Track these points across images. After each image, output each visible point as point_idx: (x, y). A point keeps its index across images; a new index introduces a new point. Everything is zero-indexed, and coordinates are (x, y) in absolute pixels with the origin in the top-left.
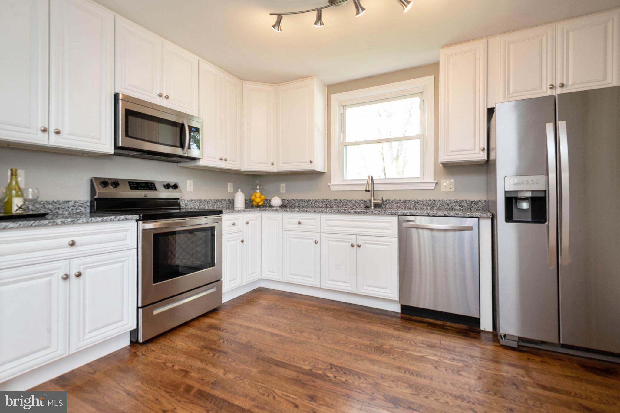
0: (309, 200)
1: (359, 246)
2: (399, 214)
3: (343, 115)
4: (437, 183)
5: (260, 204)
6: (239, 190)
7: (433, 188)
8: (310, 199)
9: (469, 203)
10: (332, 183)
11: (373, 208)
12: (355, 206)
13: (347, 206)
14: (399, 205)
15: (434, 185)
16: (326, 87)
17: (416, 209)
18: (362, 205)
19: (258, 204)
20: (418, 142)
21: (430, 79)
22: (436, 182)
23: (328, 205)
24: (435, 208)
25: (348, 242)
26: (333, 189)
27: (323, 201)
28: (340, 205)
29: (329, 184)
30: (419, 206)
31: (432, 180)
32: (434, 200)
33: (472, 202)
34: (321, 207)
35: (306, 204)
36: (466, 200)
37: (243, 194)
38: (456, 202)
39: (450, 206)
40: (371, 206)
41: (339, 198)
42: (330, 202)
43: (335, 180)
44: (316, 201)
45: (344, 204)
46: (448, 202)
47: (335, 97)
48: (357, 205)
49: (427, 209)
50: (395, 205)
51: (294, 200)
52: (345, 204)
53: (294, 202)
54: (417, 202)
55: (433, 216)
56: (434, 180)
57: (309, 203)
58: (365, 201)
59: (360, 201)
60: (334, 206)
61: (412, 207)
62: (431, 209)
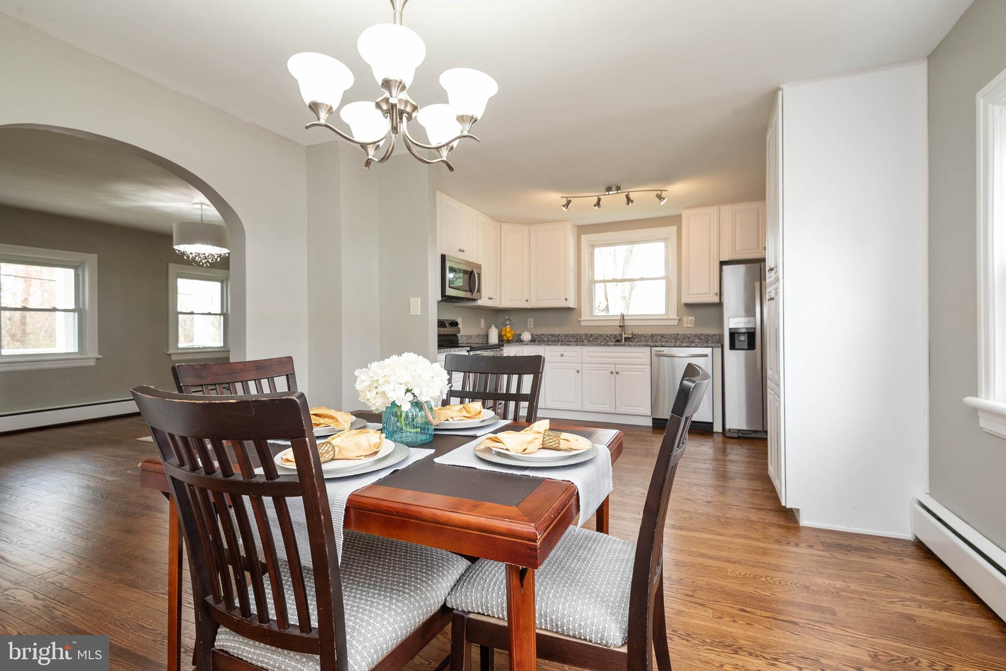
0: (559, 335)
1: (617, 373)
2: (652, 345)
3: (592, 255)
4: (679, 320)
5: (510, 339)
6: (493, 326)
7: (676, 324)
8: (560, 333)
9: (707, 337)
10: (582, 319)
11: (623, 341)
12: (606, 340)
13: (598, 340)
14: (647, 338)
15: (677, 321)
16: (576, 228)
17: (662, 342)
18: (612, 339)
19: (508, 339)
20: (663, 282)
21: (673, 229)
22: (679, 318)
23: (579, 340)
24: (678, 341)
25: (608, 370)
26: (583, 324)
27: (573, 336)
28: (591, 340)
29: (580, 319)
30: (664, 340)
31: (675, 317)
32: (678, 334)
33: (709, 335)
34: (572, 341)
35: (556, 338)
36: (704, 334)
37: (496, 329)
38: (696, 335)
39: (691, 339)
40: (622, 339)
41: (590, 332)
42: (581, 336)
43: (585, 316)
44: (567, 336)
45: (594, 339)
46: (689, 336)
47: (584, 237)
48: (607, 339)
49: (671, 342)
50: (643, 339)
51: (543, 335)
52: (596, 338)
53: (542, 336)
54: (663, 336)
55: (679, 347)
56: (677, 317)
57: (559, 337)
58: (615, 335)
59: (611, 335)
60: (585, 341)
61: (658, 340)
62: (674, 342)
